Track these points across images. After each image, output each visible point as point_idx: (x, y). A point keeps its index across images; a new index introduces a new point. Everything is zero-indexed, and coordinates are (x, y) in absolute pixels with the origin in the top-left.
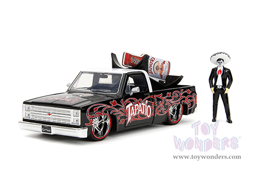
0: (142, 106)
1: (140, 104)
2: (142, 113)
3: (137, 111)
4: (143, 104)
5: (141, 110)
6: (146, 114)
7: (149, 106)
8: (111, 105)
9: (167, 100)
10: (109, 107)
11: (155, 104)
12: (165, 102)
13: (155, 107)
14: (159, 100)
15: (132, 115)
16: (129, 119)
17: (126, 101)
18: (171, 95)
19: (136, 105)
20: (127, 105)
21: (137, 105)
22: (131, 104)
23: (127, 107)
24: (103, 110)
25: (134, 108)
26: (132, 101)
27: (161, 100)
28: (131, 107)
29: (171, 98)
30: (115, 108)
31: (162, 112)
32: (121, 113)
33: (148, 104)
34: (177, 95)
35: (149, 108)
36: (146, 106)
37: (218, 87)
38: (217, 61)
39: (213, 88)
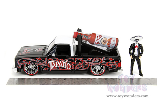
0: (62, 63)
1: (60, 62)
2: (62, 66)
3: (58, 65)
4: (64, 62)
5: (61, 65)
6: (66, 67)
7: (68, 64)
9: (87, 62)
10: (34, 60)
11: (74, 63)
12: (85, 63)
13: (74, 65)
14: (78, 61)
15: (53, 66)
16: (51, 68)
17: (50, 59)
18: (92, 60)
19: (56, 62)
20: (49, 61)
21: (58, 62)
22: (53, 61)
23: (49, 62)
24: (30, 62)
25: (55, 63)
26: (54, 59)
27: (80, 61)
28: (52, 63)
29: (91, 61)
30: (39, 62)
31: (81, 68)
32: (44, 64)
33: (68, 62)
34: (98, 60)
35: (68, 65)
36: (66, 63)
37: (135, 56)
38: (135, 40)
39: (132, 56)
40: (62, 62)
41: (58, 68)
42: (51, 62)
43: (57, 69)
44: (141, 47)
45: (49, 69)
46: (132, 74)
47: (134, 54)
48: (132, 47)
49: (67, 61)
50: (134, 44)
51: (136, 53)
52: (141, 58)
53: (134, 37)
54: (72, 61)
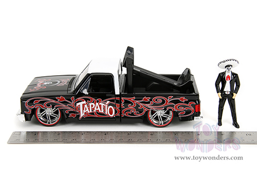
0: (100, 106)
1: (97, 104)
2: (100, 111)
3: (94, 109)
4: (102, 104)
5: (99, 109)
6: (106, 113)
7: (110, 107)
8: (57, 100)
9: (142, 104)
10: (54, 101)
11: (120, 105)
12: (138, 106)
14: (127, 102)
15: (84, 111)
17: (79, 99)
19: (90, 104)
20: (78, 102)
22: (85, 102)
23: (78, 104)
24: (46, 103)
25: (88, 106)
26: (86, 100)
27: (131, 103)
28: (84, 105)
29: (149, 103)
30: (61, 103)
31: (132, 114)
32: (69, 108)
33: (109, 105)
34: (161, 101)
35: (111, 109)
36: (106, 106)
37: (226, 93)
38: (226, 67)
39: (220, 94)
40: (100, 104)
41: (92, 114)
42: (81, 104)
43: (92, 116)
44: (235, 79)
45: (79, 116)
46: (220, 124)
47: (225, 90)
48: (221, 79)
49: (108, 102)
50: (224, 73)
51: (227, 89)
52: (236, 96)
53: (224, 62)
54: (117, 102)
